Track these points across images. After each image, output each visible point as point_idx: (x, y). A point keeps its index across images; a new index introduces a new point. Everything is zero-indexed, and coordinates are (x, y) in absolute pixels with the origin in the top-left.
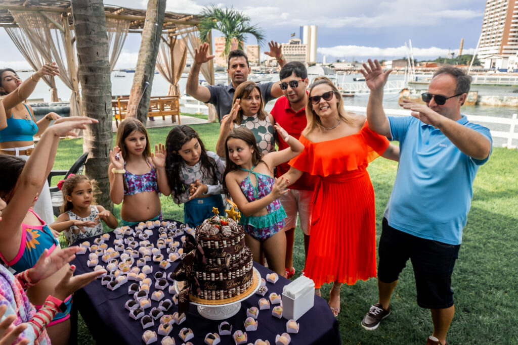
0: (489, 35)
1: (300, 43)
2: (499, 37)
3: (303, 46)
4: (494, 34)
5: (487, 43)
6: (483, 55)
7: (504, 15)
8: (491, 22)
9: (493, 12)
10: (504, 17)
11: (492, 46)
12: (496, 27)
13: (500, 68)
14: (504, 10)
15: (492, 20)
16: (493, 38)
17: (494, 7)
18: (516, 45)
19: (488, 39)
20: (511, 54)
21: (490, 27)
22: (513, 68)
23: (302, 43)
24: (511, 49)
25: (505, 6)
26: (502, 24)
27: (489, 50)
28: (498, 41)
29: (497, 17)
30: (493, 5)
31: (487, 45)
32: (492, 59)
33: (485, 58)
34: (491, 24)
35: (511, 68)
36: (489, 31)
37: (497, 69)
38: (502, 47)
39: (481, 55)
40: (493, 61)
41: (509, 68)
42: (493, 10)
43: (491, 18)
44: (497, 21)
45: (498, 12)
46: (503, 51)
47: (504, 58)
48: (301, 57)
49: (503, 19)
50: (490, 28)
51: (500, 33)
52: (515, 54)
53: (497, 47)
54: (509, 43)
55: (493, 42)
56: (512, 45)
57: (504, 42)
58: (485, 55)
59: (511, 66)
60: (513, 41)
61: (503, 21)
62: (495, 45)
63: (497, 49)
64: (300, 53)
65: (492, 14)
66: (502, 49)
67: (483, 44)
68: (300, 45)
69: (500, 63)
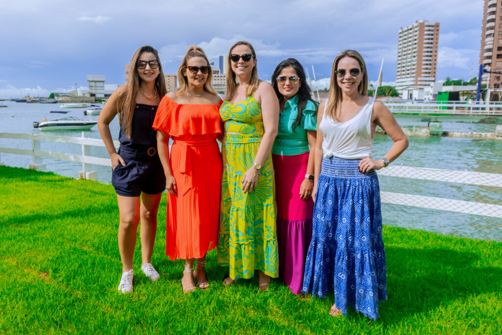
0: (404, 67)
1: (219, 73)
2: (413, 69)
3: (223, 75)
4: (409, 66)
5: (403, 75)
6: (400, 86)
7: (415, 48)
8: (404, 55)
9: (405, 45)
10: (415, 50)
11: (407, 78)
12: (409, 60)
13: (417, 99)
14: (415, 44)
15: (405, 53)
16: (408, 70)
17: (406, 41)
18: (429, 77)
19: (403, 71)
20: (425, 85)
21: (404, 59)
22: (429, 99)
23: (222, 72)
24: (426, 81)
25: (415, 40)
26: (414, 57)
27: (405, 82)
28: (413, 73)
29: (410, 50)
30: (405, 39)
31: (403, 77)
32: (409, 90)
33: (402, 90)
34: (405, 57)
35: (427, 99)
36: (404, 63)
37: (414, 99)
38: (417, 79)
39: (398, 86)
40: (410, 92)
41: (425, 99)
42: (405, 43)
43: (405, 51)
44: (410, 54)
45: (410, 46)
46: (419, 83)
47: (420, 89)
48: (221, 87)
49: (415, 52)
50: (404, 61)
51: (414, 65)
52: (429, 85)
53: (413, 79)
54: (423, 75)
55: (408, 74)
56: (426, 77)
57: (419, 74)
58: (402, 86)
59: (427, 97)
60: (426, 73)
61: (415, 54)
62: (411, 77)
63: (413, 81)
64: (220, 83)
65: (405, 47)
66: (416, 81)
67: (399, 75)
68: (220, 74)
69: (416, 94)
